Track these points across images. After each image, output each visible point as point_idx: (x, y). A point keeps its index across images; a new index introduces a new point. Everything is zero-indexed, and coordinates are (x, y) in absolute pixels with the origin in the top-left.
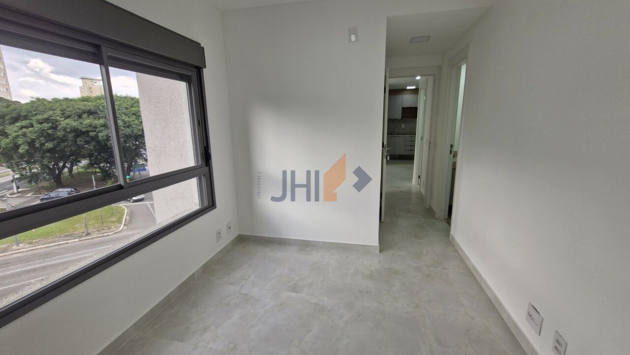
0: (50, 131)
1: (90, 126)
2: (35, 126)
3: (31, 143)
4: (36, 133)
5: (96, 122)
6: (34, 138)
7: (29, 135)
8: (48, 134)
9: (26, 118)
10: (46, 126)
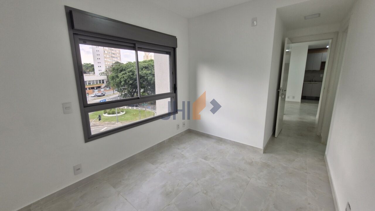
0: (131, 76)
1: (145, 74)
2: (127, 73)
3: (125, 81)
4: (127, 76)
5: (148, 72)
6: (126, 78)
7: (125, 77)
8: (131, 77)
9: (124, 70)
10: (131, 73)
